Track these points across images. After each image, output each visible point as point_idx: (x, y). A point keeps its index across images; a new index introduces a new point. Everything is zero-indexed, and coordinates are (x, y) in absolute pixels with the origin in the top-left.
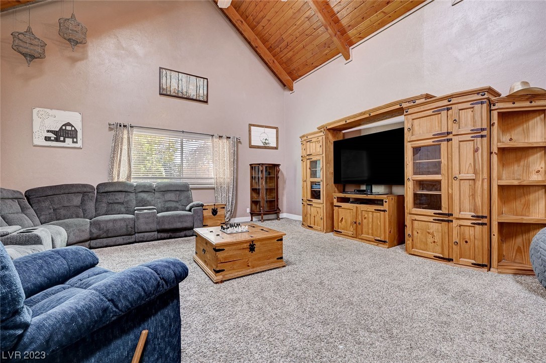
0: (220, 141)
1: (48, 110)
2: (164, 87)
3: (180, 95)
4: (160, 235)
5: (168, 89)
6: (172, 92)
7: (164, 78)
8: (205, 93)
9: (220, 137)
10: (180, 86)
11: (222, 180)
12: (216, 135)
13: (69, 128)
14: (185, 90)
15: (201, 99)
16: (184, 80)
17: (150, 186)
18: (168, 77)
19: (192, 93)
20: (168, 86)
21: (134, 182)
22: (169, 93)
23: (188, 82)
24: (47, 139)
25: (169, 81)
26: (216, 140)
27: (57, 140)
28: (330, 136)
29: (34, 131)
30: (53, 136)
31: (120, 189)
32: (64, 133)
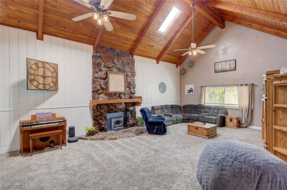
0: (242, 87)
1: (188, 85)
2: (216, 70)
3: (222, 70)
5: (218, 70)
6: (219, 70)
7: (216, 66)
8: (234, 66)
9: (242, 85)
10: (222, 67)
11: (243, 106)
12: (239, 85)
13: (191, 89)
14: (224, 68)
15: (232, 69)
16: (224, 64)
18: (218, 65)
19: (228, 68)
20: (218, 68)
21: (206, 105)
22: (218, 71)
23: (226, 65)
24: (188, 93)
25: (218, 67)
26: (240, 87)
27: (189, 93)
30: (188, 92)
31: (201, 107)
32: (191, 91)
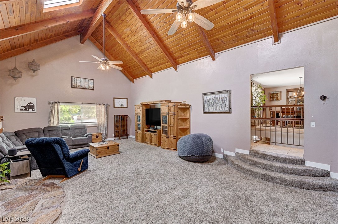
0: (100, 106)
1: (22, 98)
2: (74, 85)
3: (81, 87)
4: (74, 147)
5: (76, 85)
6: (77, 86)
7: (74, 81)
8: (93, 86)
9: (100, 104)
10: (81, 84)
11: (101, 123)
12: (98, 103)
13: (31, 105)
14: (83, 85)
15: (91, 88)
16: (83, 81)
17: (68, 127)
18: (76, 80)
19: (87, 86)
20: (76, 84)
21: (60, 125)
22: (76, 87)
23: (85, 82)
24: (21, 110)
25: (76, 82)
26: (98, 106)
27: (25, 110)
28: (144, 107)
29: (15, 106)
30: (24, 108)
31: (54, 129)
32: (29, 107)
